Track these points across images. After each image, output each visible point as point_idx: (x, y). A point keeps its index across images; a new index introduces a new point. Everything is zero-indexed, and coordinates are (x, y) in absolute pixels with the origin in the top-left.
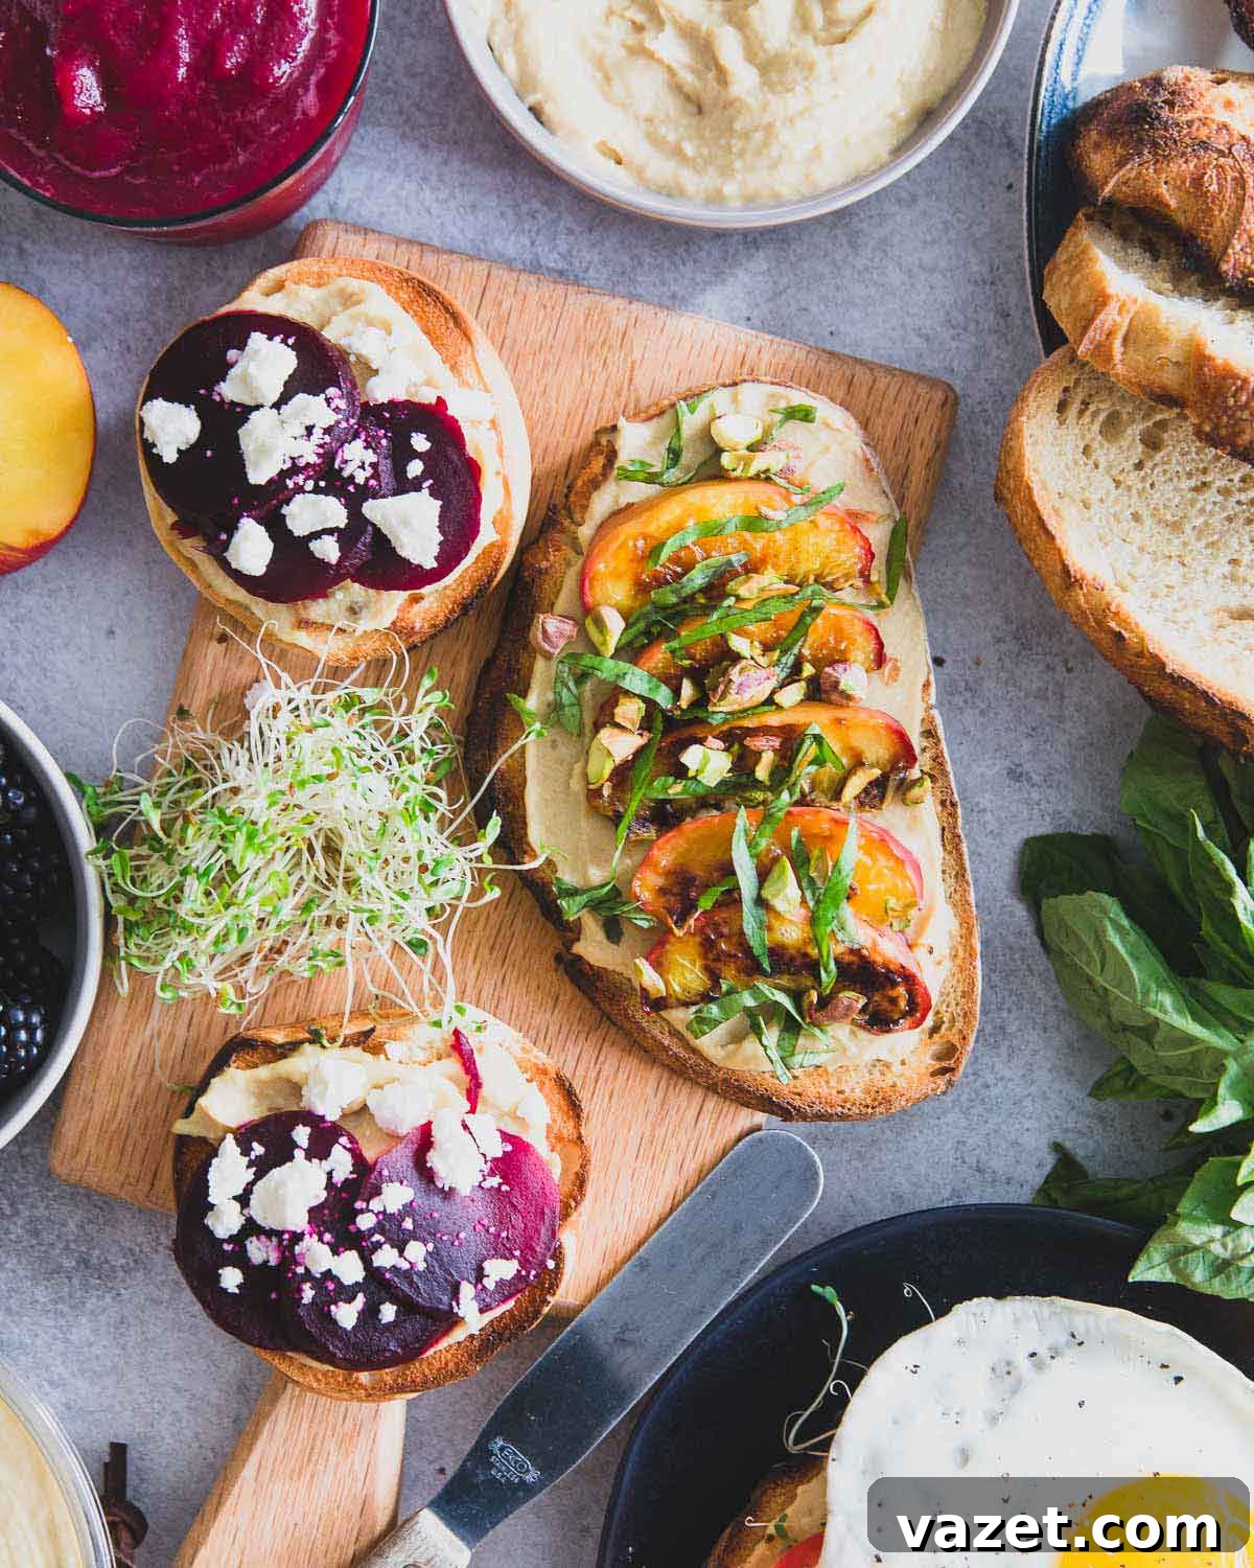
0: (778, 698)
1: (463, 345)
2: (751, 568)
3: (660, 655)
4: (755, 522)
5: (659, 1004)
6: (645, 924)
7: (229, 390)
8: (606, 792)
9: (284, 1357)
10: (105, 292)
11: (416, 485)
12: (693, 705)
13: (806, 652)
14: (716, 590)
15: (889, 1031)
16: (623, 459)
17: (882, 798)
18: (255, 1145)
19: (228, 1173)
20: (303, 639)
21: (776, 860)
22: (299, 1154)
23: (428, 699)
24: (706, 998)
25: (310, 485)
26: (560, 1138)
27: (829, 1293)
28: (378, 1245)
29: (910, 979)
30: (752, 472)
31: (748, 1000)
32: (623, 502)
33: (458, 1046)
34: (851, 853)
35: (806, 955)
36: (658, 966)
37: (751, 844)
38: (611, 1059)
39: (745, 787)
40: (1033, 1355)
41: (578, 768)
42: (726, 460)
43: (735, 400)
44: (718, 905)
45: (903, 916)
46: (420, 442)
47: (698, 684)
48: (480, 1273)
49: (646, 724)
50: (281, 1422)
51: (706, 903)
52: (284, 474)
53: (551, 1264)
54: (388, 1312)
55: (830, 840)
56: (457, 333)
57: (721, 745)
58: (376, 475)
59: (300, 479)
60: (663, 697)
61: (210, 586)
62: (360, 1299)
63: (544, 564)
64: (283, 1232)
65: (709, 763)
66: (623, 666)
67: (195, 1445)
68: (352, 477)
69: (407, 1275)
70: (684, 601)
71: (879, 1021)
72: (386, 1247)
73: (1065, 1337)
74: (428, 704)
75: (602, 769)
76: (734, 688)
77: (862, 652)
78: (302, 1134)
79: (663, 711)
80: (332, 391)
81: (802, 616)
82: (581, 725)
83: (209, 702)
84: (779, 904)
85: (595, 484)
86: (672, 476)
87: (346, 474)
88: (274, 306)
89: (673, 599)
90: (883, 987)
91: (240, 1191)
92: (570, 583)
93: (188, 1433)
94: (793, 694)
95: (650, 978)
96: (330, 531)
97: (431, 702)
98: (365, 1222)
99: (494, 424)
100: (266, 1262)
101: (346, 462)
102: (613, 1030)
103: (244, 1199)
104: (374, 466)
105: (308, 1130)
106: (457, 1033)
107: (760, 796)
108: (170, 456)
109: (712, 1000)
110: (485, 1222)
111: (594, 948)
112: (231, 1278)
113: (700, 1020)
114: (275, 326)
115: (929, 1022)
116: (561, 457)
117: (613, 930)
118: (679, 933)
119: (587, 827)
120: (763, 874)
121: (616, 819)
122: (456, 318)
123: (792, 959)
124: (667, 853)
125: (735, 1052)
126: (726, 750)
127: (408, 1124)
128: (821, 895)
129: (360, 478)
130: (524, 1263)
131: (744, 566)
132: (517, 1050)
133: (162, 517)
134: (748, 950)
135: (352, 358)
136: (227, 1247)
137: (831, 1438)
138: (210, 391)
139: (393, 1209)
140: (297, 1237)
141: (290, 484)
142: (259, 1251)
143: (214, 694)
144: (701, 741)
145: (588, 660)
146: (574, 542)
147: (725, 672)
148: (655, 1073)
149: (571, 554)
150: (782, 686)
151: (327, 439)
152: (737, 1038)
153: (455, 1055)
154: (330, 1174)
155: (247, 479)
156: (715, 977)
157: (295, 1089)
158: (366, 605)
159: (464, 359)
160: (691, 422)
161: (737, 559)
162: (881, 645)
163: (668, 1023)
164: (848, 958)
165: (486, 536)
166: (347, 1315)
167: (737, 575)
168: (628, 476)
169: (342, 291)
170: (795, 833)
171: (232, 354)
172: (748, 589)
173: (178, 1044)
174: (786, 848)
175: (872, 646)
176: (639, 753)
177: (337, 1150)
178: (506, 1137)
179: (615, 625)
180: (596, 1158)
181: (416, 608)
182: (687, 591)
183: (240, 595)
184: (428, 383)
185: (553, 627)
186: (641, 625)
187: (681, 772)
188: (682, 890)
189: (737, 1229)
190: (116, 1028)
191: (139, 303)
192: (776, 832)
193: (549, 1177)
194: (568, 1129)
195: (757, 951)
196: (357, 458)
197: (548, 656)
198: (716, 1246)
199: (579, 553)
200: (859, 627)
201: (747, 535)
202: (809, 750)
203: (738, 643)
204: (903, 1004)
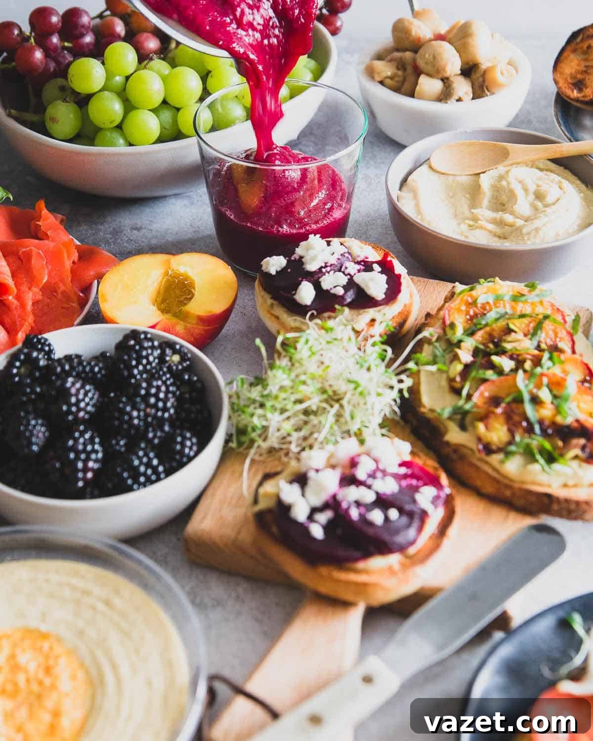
8: (458, 378)
13: (542, 340)
25: (332, 271)
52: (322, 267)
57: (510, 358)
59: (329, 269)
60: (481, 347)
66: (465, 337)
79: (482, 350)
87: (346, 273)
89: (483, 322)
96: (340, 285)
108: (273, 273)
111: (454, 435)
119: (449, 397)
123: (550, 426)
125: (525, 472)
126: (512, 360)
134: (528, 420)
141: (324, 270)
147: (508, 336)
152: (524, 464)
155: (306, 270)
156: (512, 434)
161: (509, 312)
163: (491, 463)
164: (574, 425)
171: (301, 243)
176: (473, 361)
195: (533, 420)
197: (429, 343)
200: (564, 333)
201: (513, 303)
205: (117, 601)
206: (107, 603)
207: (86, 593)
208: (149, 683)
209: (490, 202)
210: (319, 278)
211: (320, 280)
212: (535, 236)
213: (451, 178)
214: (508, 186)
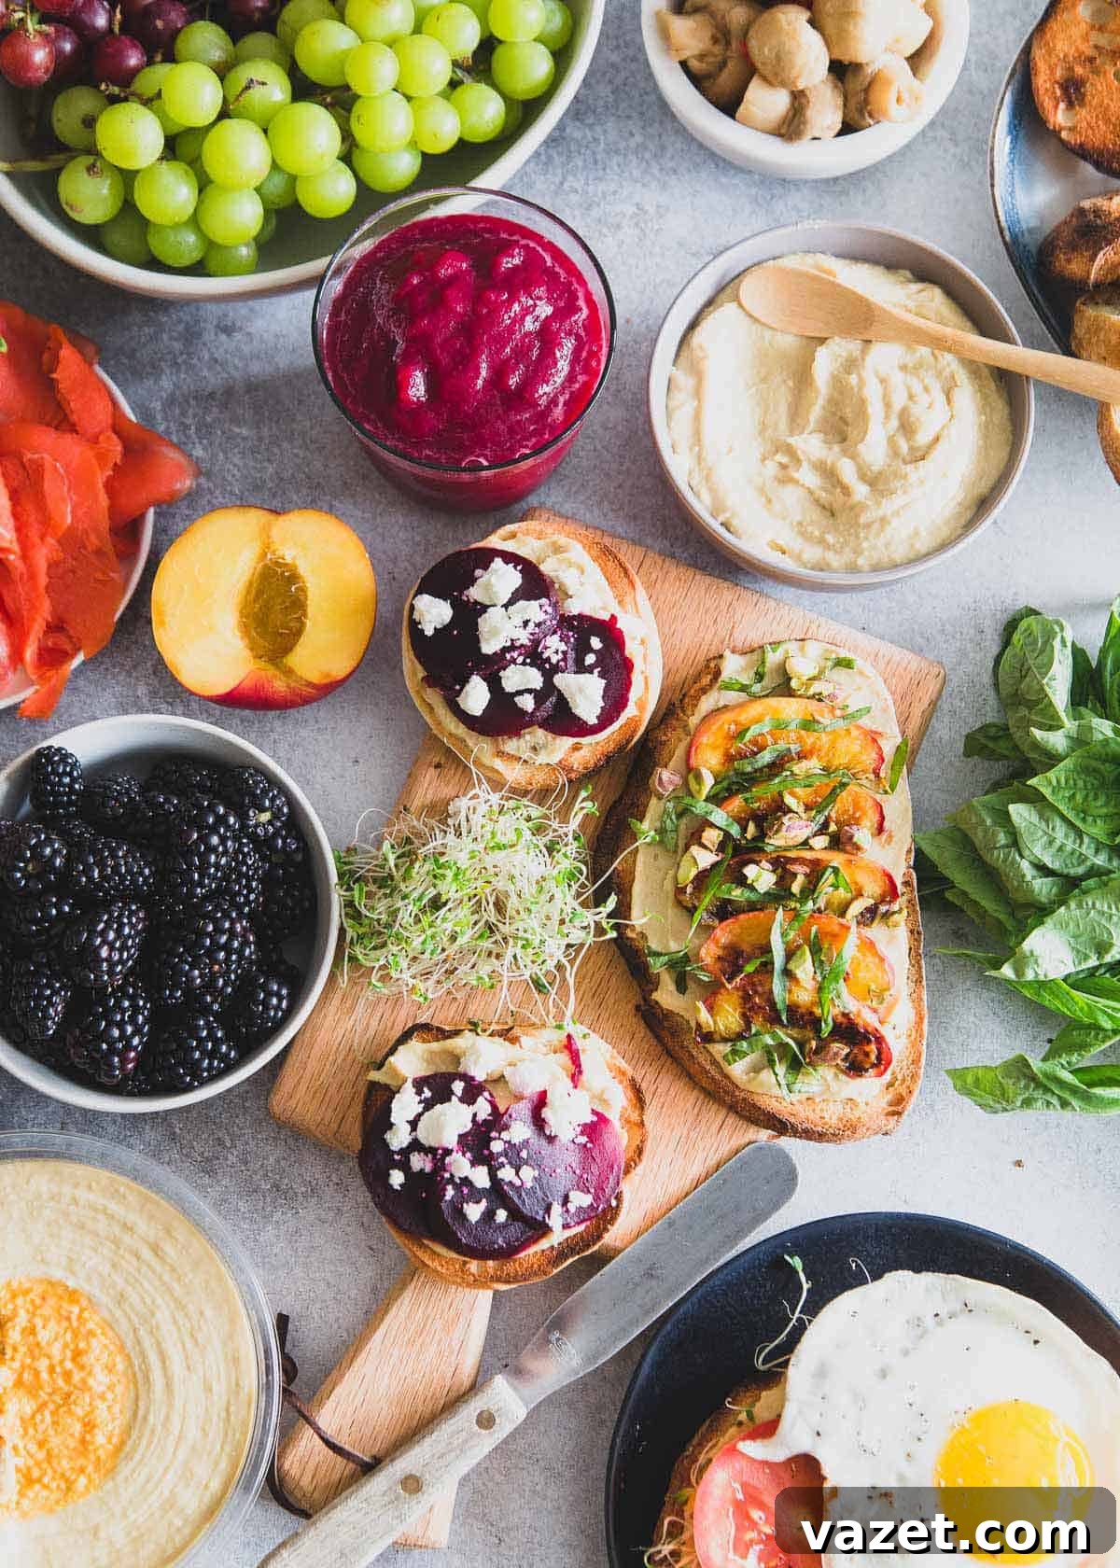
0: (811, 842)
1: (627, 588)
2: (802, 756)
3: (737, 803)
4: (809, 724)
5: (708, 1038)
6: (706, 979)
7: (475, 593)
8: (689, 890)
9: (422, 1246)
10: (383, 540)
11: (590, 670)
12: (754, 839)
13: (833, 815)
14: (776, 767)
15: (861, 1076)
16: (725, 676)
17: (872, 921)
18: (425, 1089)
19: (405, 1106)
20: (498, 764)
21: (799, 947)
22: (454, 1098)
23: (584, 804)
24: (740, 1036)
25: (520, 660)
26: (628, 1121)
27: (797, 1262)
28: (502, 1165)
29: (880, 1040)
30: (811, 692)
31: (768, 1040)
32: (721, 704)
33: (570, 1047)
34: (850, 948)
35: (811, 1013)
36: (711, 1009)
37: (784, 934)
38: (665, 1081)
39: (783, 898)
40: (937, 1315)
41: (671, 873)
42: (794, 684)
43: (802, 649)
44: (756, 971)
45: (877, 995)
46: (596, 643)
47: (759, 826)
48: (566, 1200)
49: (721, 847)
50: (406, 1302)
51: (750, 968)
52: (505, 650)
53: (614, 1203)
54: (501, 1215)
55: (837, 937)
56: (625, 580)
57: (771, 868)
58: (565, 659)
59: (515, 654)
60: (735, 831)
61: (440, 724)
62: (484, 1203)
63: (664, 738)
64: (437, 1149)
65: (762, 877)
66: (711, 807)
67: (336, 1326)
68: (549, 659)
69: (518, 1189)
70: (756, 771)
71: (855, 1068)
72: (508, 1167)
73: (959, 1306)
74: (582, 808)
75: (688, 873)
76: (784, 828)
77: (869, 821)
78: (458, 1087)
79: (734, 840)
80: (544, 601)
81: (834, 789)
82: (676, 845)
83: (423, 807)
84: (799, 973)
85: (704, 691)
86: (756, 688)
87: (545, 656)
88: (509, 546)
89: (749, 769)
90: (861, 1043)
91: (411, 1118)
92: (680, 752)
93: (331, 1317)
94: (820, 842)
95: (704, 1016)
96: (529, 691)
97: (585, 806)
98: (497, 1147)
99: (643, 642)
100: (422, 1170)
101: (546, 648)
102: (670, 1060)
103: (414, 1124)
104: (565, 653)
105: (462, 1084)
106: (569, 1037)
107: (793, 905)
108: (429, 632)
109: (744, 1038)
110: (574, 1165)
111: (667, 996)
112: (397, 1178)
113: (734, 1052)
114: (509, 558)
115: (888, 1077)
116: (678, 678)
117: (681, 986)
118: (729, 986)
119: (672, 913)
120: (790, 955)
121: (691, 911)
122: (626, 571)
123: (802, 1016)
124: (725, 933)
125: (754, 1079)
126: (774, 871)
127: (532, 1089)
128: (828, 974)
129: (554, 660)
130: (596, 1198)
131: (798, 754)
132: (608, 1056)
133: (415, 674)
134: (773, 1004)
135: (557, 586)
136: (397, 1157)
137: (788, 1360)
138: (461, 593)
139: (516, 1141)
140: (448, 1152)
141: (508, 656)
142: (419, 1162)
143: (428, 802)
144: (757, 863)
145: (688, 800)
146: (686, 726)
147: (778, 819)
148: (695, 1093)
149: (682, 736)
150: (815, 835)
151: (537, 630)
152: (756, 1069)
153: (566, 1052)
154: (475, 1115)
155: (479, 649)
156: (748, 1022)
157: (456, 1059)
158: (545, 746)
159: (628, 599)
160: (773, 658)
161: (794, 748)
162: (882, 818)
163: (711, 1054)
164: (840, 1019)
165: (630, 711)
166: (474, 1212)
167: (793, 759)
168: (727, 687)
169: (554, 543)
170: (814, 929)
171: (478, 572)
172: (800, 768)
173: (371, 1032)
174: (807, 941)
175: (876, 818)
176: (714, 866)
177: (480, 1099)
178: (594, 1112)
179: (709, 781)
180: (651, 1136)
181: (577, 755)
182: (759, 765)
183: (461, 730)
184: (604, 609)
185: (667, 777)
186: (725, 784)
187: (742, 881)
188: (733, 959)
189: (737, 1209)
190: (330, 1018)
191: (406, 550)
192: (801, 928)
193: (619, 1143)
194: (635, 1117)
195: (780, 1006)
196: (554, 647)
197: (660, 797)
198: (723, 1217)
199: (688, 734)
200: (870, 803)
201: (803, 732)
202: (829, 877)
203: (790, 801)
204: (873, 1058)
205: (169, 1249)
206: (156, 1249)
207: (128, 1228)
208: (209, 1389)
209: (824, 408)
210: (499, 670)
211: (501, 674)
212: (878, 534)
213: (768, 334)
214: (860, 389)
